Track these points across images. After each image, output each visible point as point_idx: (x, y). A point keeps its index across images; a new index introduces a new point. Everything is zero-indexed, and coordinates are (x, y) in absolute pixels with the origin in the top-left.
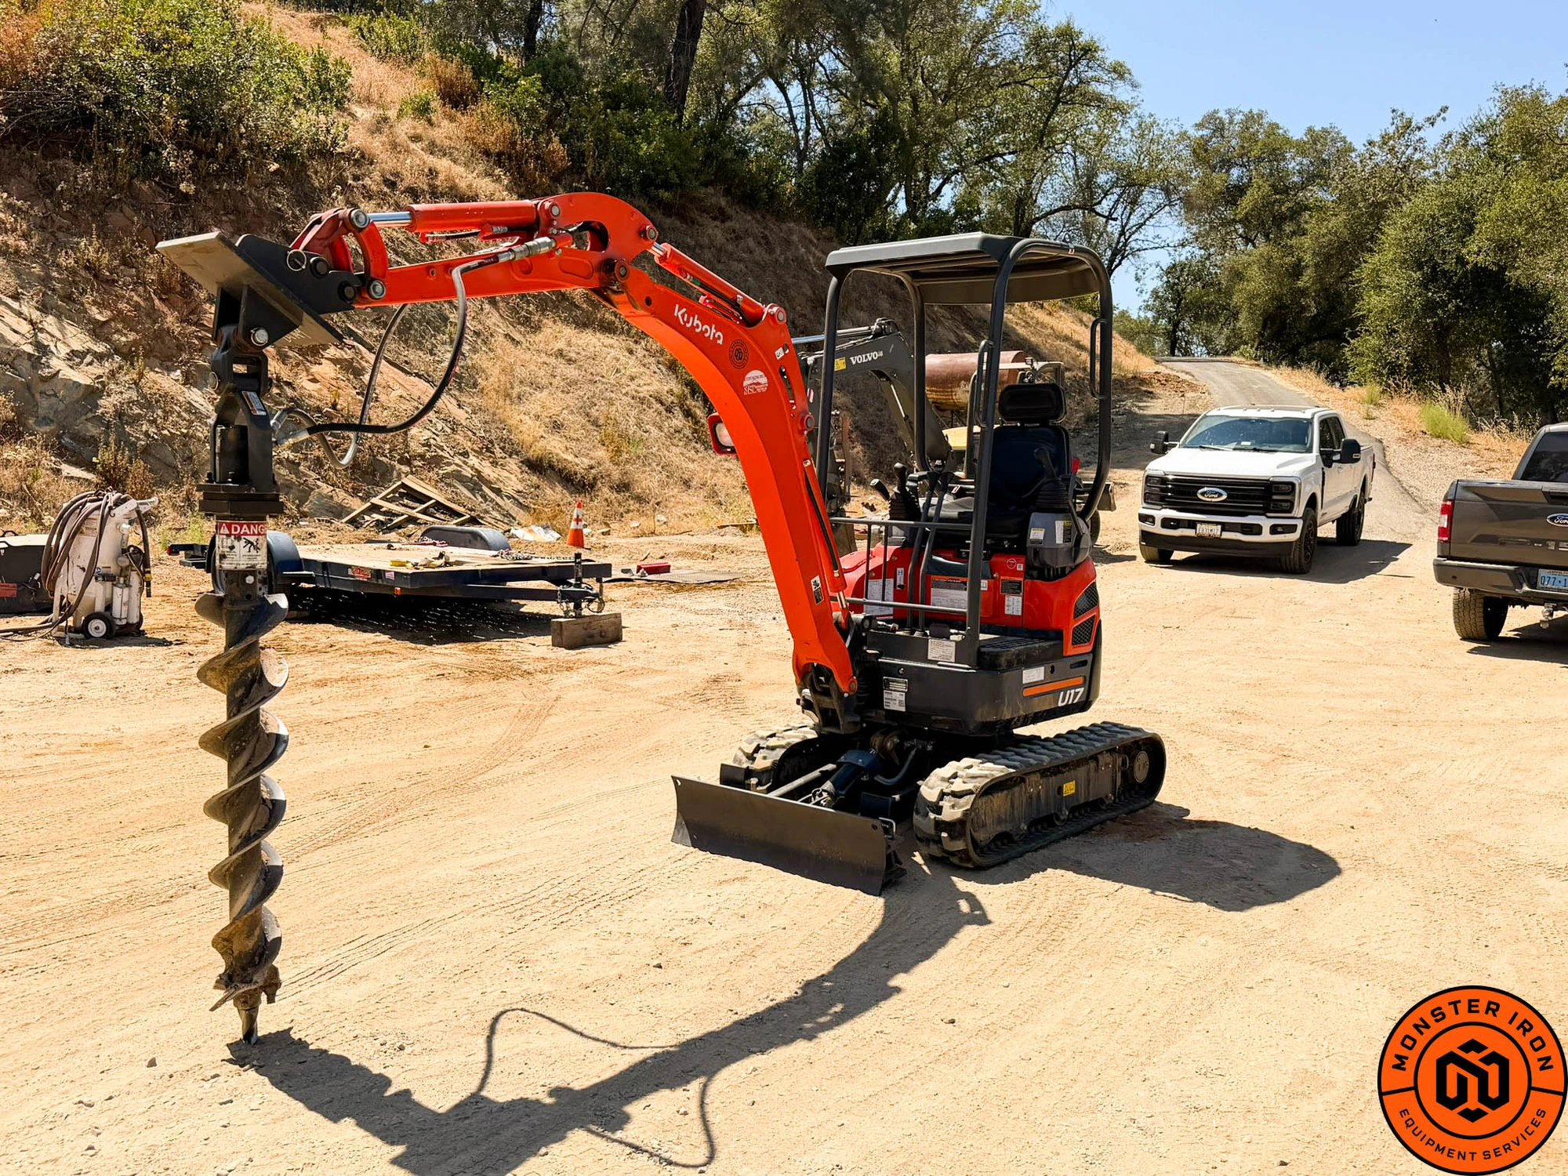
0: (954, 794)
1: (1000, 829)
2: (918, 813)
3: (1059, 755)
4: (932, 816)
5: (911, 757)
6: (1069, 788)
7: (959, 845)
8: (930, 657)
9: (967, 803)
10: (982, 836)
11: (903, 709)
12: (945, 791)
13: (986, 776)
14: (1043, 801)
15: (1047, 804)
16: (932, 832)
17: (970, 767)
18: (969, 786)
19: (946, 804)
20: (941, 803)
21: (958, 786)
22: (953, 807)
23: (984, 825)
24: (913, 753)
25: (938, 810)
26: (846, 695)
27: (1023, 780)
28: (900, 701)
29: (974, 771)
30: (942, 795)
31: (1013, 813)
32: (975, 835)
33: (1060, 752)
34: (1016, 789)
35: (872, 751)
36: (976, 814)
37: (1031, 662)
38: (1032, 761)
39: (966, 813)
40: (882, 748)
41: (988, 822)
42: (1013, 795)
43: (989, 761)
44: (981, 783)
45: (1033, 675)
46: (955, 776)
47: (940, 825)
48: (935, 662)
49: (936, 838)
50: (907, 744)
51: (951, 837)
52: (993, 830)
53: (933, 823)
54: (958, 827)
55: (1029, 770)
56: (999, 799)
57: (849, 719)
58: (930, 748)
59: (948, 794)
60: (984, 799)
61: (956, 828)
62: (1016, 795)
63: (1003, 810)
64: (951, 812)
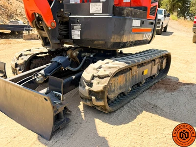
0: (99, 77)
1: (120, 91)
2: (81, 86)
3: (145, 58)
4: (87, 88)
5: (84, 60)
6: (146, 72)
7: (101, 103)
8: (91, 12)
9: (105, 82)
10: (112, 96)
11: (79, 38)
12: (95, 75)
13: (116, 68)
14: (137, 77)
15: (139, 78)
16: (87, 95)
17: (108, 63)
18: (107, 73)
19: (95, 82)
20: (92, 81)
21: (101, 73)
22: (98, 83)
23: (114, 91)
24: (85, 58)
25: (91, 85)
26: (50, 28)
27: (131, 69)
28: (78, 35)
29: (110, 65)
30: (93, 77)
31: (126, 84)
32: (109, 96)
33: (146, 57)
34: (128, 73)
35: (67, 57)
36: (110, 86)
37: (136, 17)
38: (136, 61)
39: (105, 87)
40: (72, 55)
41: (116, 89)
42: (127, 75)
43: (116, 60)
44: (113, 71)
45: (136, 23)
46: (100, 67)
47: (91, 92)
48: (93, 14)
49: (90, 99)
50: (83, 55)
51: (97, 99)
52: (117, 92)
53: (87, 91)
54: (100, 94)
55: (134, 64)
56: (121, 78)
57: (55, 41)
58: (92, 56)
59: (96, 77)
60: (114, 79)
61: (99, 95)
62: (128, 76)
63: (122, 83)
64: (98, 86)
